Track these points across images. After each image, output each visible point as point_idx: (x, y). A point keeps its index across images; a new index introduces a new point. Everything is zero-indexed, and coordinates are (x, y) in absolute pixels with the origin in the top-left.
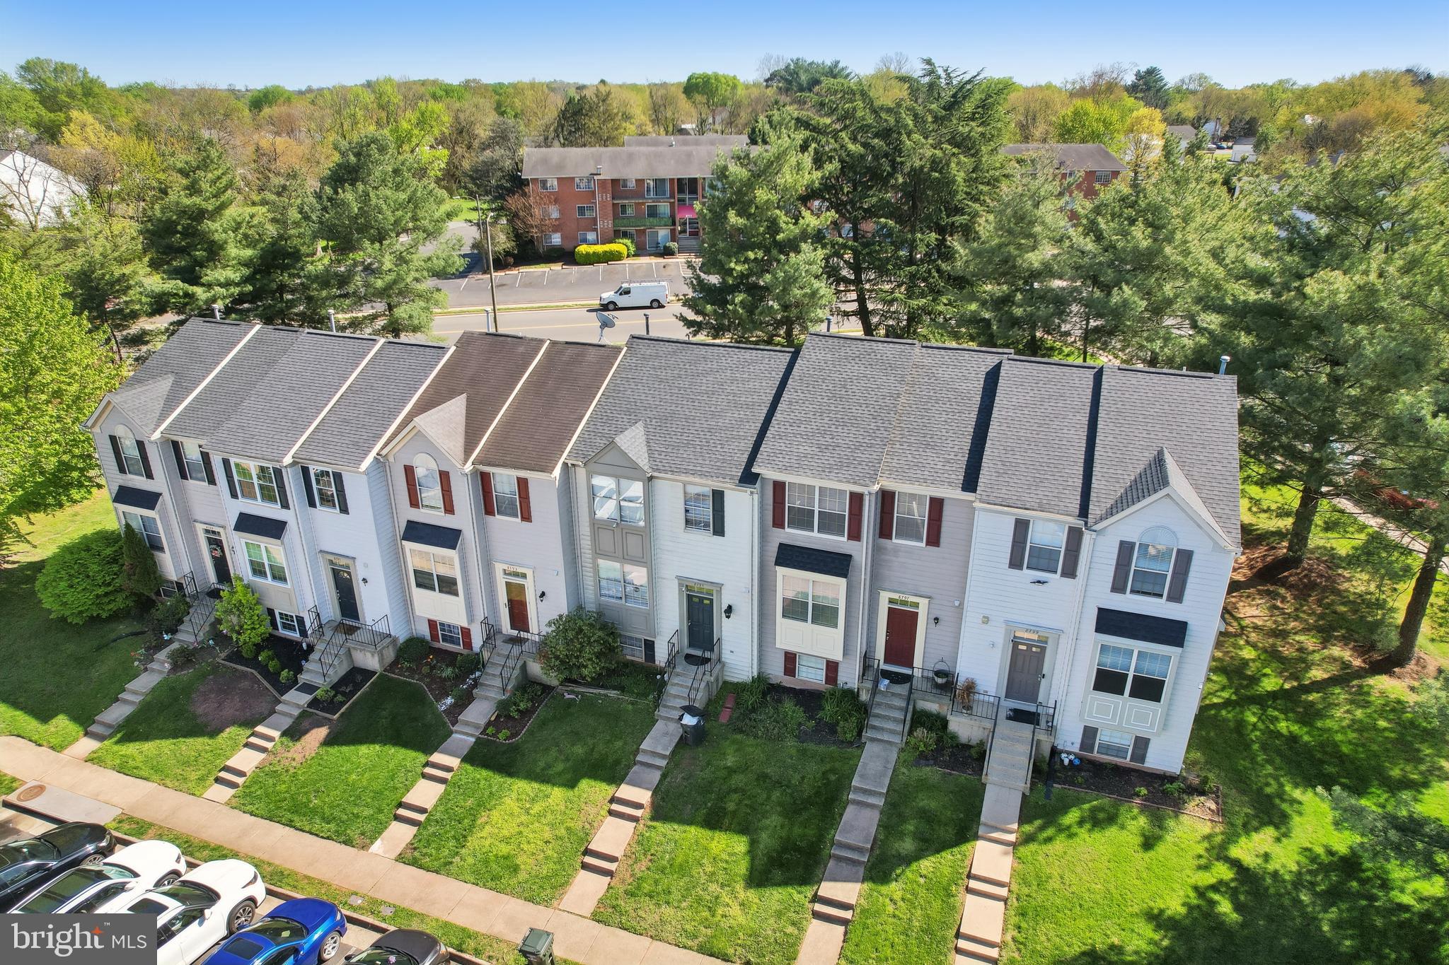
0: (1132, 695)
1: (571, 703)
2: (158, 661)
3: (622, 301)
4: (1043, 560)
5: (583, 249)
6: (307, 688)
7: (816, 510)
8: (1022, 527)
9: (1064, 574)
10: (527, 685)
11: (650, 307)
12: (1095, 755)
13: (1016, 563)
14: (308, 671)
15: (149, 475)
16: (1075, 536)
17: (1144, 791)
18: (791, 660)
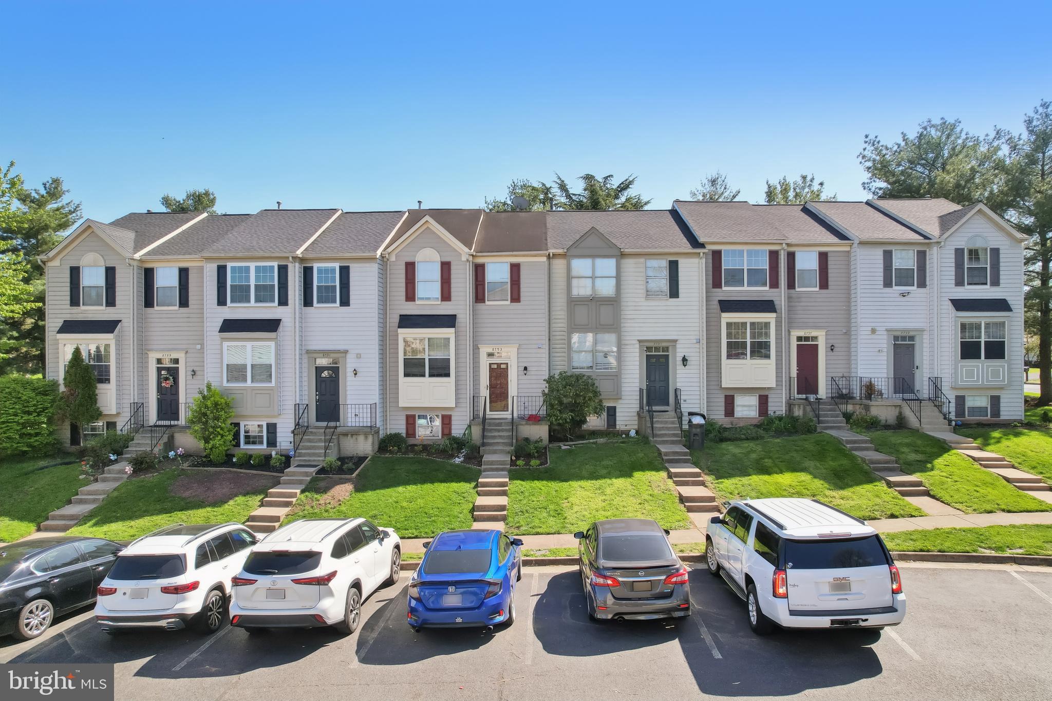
0: (988, 357)
2: (110, 471)
4: (904, 278)
6: (307, 465)
7: (746, 268)
8: (888, 256)
9: (919, 286)
12: (966, 418)
13: (887, 283)
15: (111, 304)
16: (922, 256)
18: (730, 401)
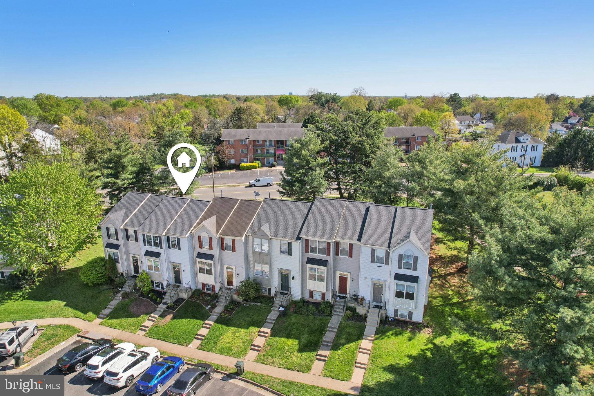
0: (406, 298)
1: (246, 307)
2: (118, 296)
3: (257, 184)
4: (380, 260)
5: (243, 165)
6: (165, 304)
7: (318, 247)
8: (373, 251)
9: (385, 264)
10: (233, 302)
11: (267, 186)
12: (398, 318)
13: (373, 261)
14: (165, 298)
15: (117, 239)
16: (387, 253)
17: (411, 327)
18: (311, 293)
